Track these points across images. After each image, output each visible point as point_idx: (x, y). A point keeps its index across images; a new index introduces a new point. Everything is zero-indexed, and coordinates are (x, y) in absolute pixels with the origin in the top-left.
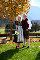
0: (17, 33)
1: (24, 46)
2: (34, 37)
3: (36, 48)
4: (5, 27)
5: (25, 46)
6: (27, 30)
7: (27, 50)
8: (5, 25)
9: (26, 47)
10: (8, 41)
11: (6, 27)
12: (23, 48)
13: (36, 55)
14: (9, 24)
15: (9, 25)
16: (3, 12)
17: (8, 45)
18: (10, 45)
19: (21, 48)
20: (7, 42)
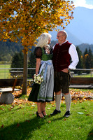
0: (39, 79)
1: (56, 112)
2: (83, 88)
3: (86, 117)
4: (10, 62)
5: (60, 112)
6: (65, 71)
7: (64, 123)
8: (10, 57)
9: (63, 114)
10: (17, 97)
11: (13, 62)
12: (55, 117)
13: (86, 135)
14: (20, 54)
15: (20, 57)
16: (4, 24)
17: (16, 107)
18: (20, 108)
19: (49, 117)
20: (15, 101)
